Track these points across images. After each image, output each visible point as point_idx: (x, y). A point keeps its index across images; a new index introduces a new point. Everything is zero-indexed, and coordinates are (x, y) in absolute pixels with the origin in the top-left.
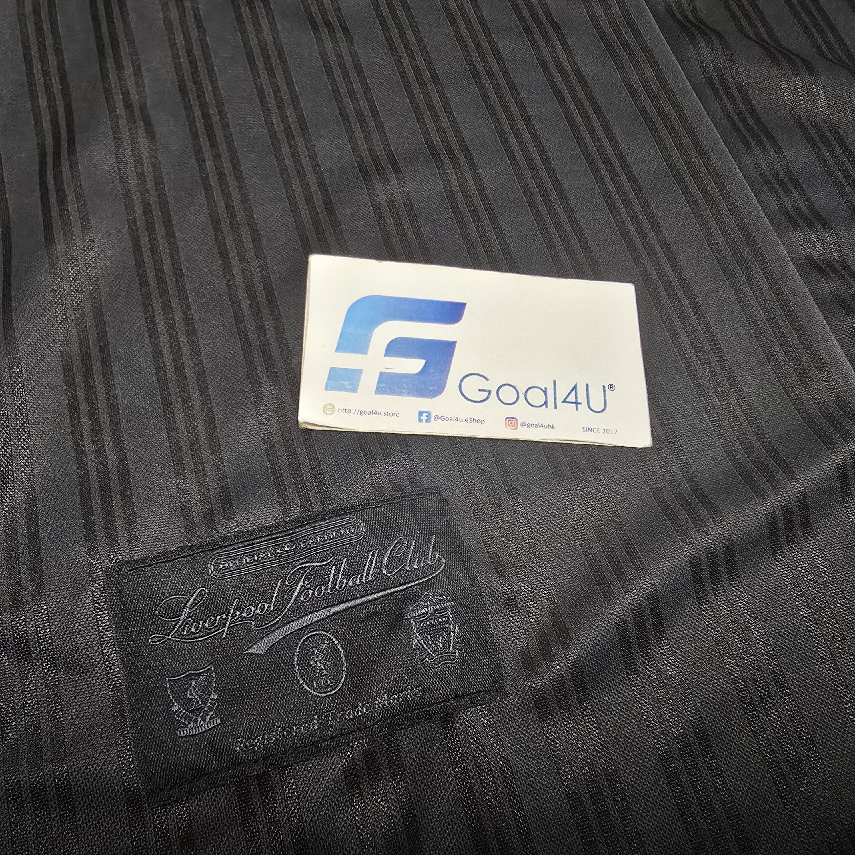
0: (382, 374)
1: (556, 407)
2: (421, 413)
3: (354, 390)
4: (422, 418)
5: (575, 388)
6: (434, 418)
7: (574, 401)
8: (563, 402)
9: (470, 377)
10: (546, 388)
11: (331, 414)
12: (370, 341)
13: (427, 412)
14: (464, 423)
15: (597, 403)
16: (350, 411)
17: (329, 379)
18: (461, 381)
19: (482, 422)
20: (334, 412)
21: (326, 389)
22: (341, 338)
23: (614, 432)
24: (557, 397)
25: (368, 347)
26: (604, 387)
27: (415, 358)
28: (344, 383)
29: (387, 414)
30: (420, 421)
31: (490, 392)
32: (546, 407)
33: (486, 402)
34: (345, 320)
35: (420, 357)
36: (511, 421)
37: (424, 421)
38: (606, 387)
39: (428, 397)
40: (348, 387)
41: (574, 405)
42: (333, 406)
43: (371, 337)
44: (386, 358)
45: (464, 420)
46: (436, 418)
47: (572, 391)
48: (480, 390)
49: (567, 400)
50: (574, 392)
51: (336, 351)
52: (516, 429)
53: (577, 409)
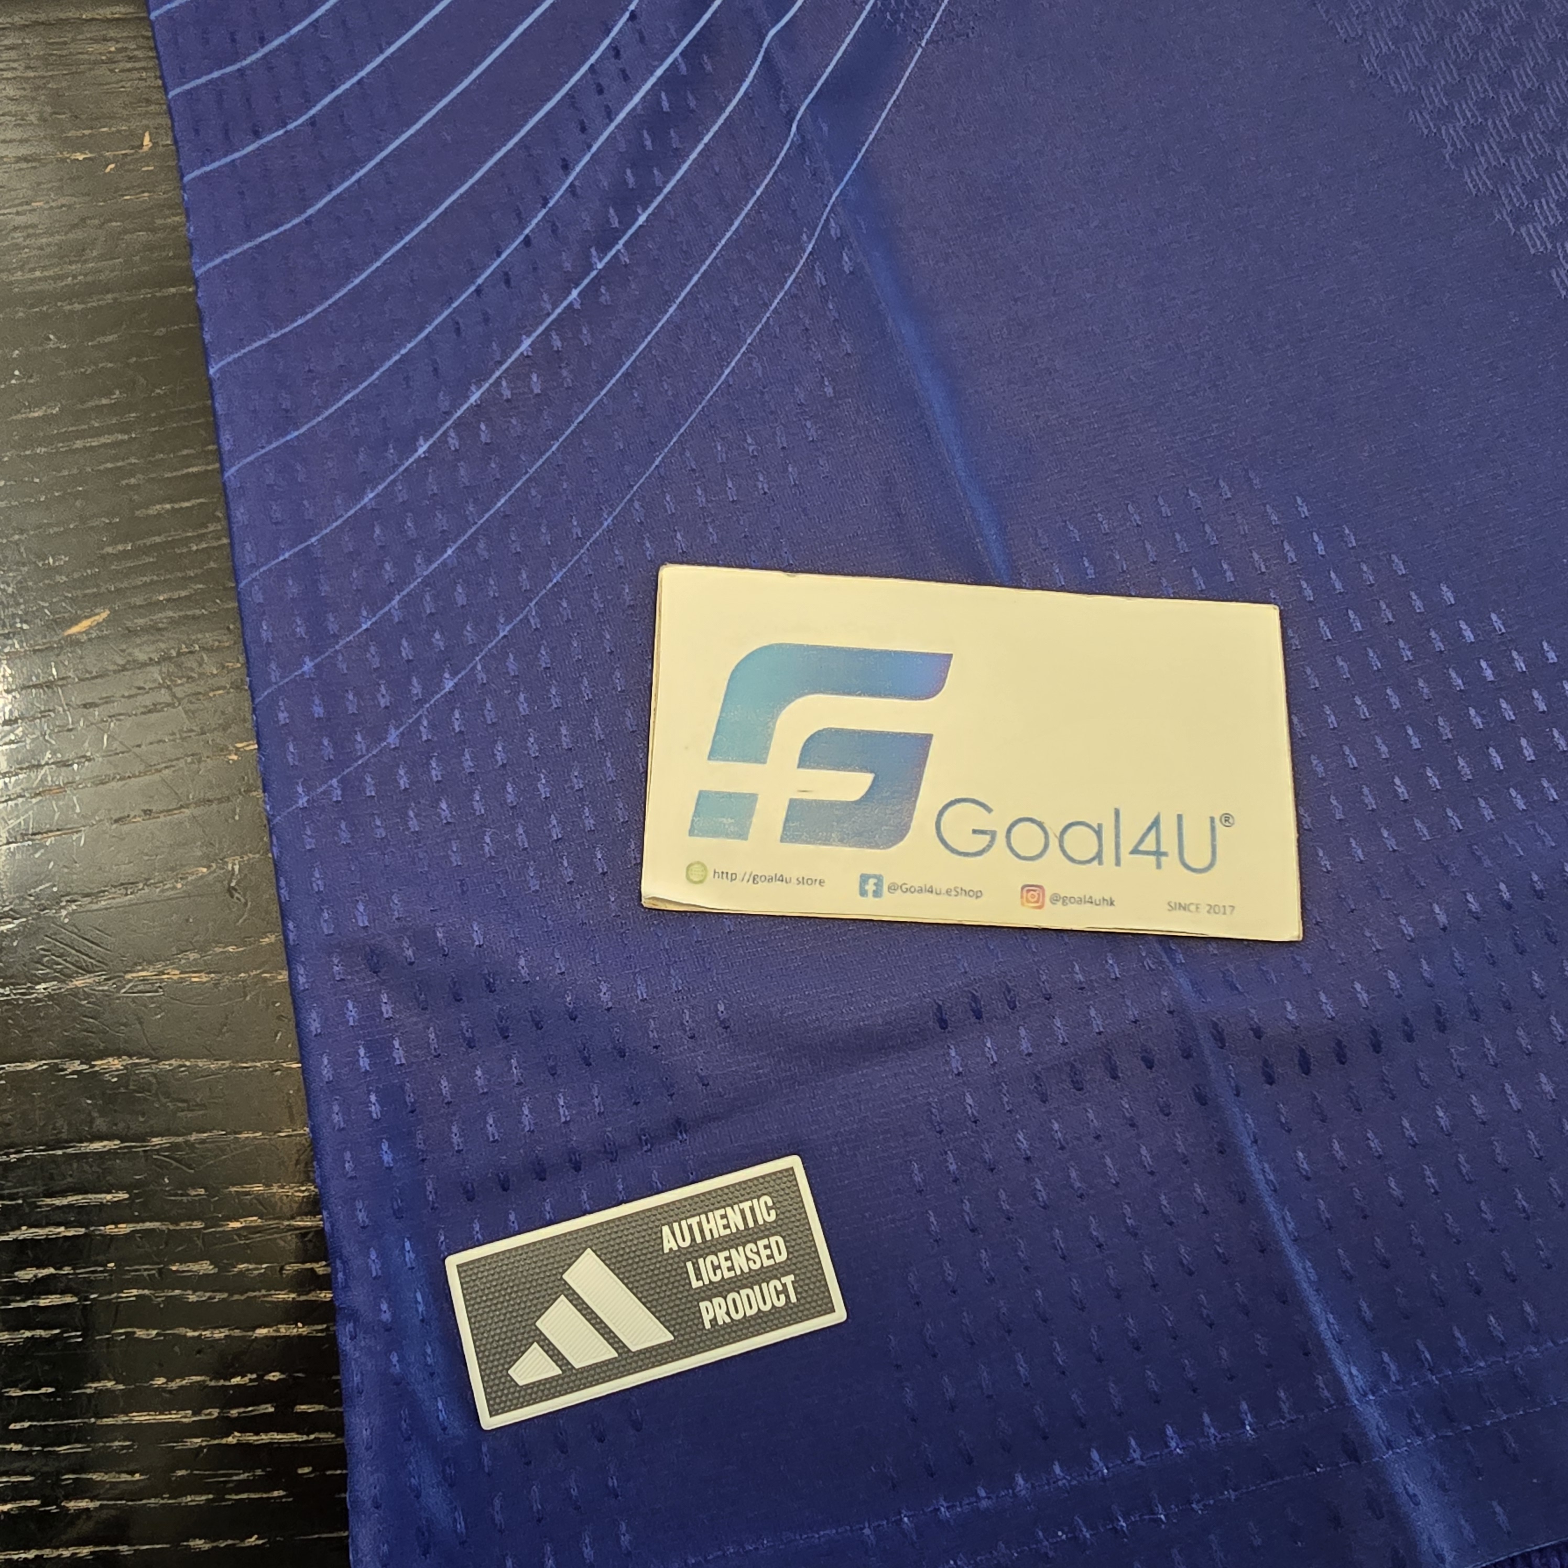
0: (793, 803)
1: (1118, 863)
2: (864, 879)
3: (742, 835)
4: (867, 887)
5: (1156, 823)
6: (889, 888)
7: (1154, 849)
8: (1132, 852)
9: (958, 806)
10: (1100, 826)
11: (701, 882)
12: (770, 736)
13: (875, 876)
14: (944, 897)
15: (1198, 855)
16: (733, 877)
17: (696, 813)
18: (941, 814)
19: (978, 895)
20: (705, 877)
21: (691, 833)
22: (717, 732)
23: (1228, 910)
24: (1122, 841)
25: (766, 749)
26: (1212, 820)
27: (854, 770)
28: (724, 820)
29: (802, 881)
30: (863, 893)
31: (993, 834)
32: (1100, 863)
33: (985, 855)
34: (726, 695)
35: (863, 769)
36: (1034, 893)
37: (870, 894)
38: (1217, 821)
39: (877, 846)
40: (732, 829)
41: (1152, 859)
42: (703, 865)
43: (773, 729)
44: (801, 770)
45: (944, 891)
46: (893, 888)
47: (1150, 829)
48: (975, 832)
49: (1142, 848)
50: (1153, 832)
51: (709, 759)
52: (1040, 907)
53: (1159, 866)
